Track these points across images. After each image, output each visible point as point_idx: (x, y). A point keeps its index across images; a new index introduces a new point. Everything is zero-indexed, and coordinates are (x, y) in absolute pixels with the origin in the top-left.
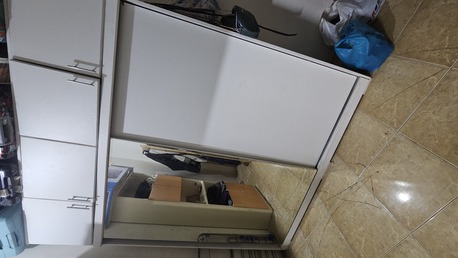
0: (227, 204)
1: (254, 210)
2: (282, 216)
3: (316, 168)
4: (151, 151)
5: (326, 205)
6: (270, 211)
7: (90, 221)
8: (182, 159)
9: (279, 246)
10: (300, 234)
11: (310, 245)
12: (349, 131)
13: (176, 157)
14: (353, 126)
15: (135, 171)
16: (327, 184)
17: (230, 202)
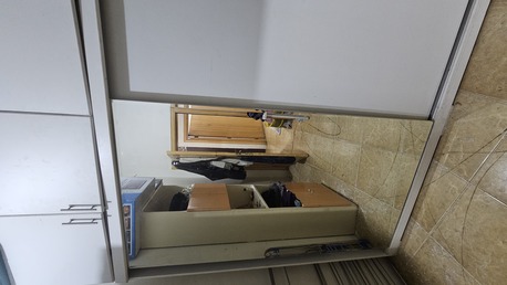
0: (294, 206)
1: (332, 209)
2: (376, 211)
3: (430, 118)
4: (181, 161)
5: (460, 171)
6: (354, 208)
7: (104, 244)
8: (221, 165)
9: (384, 251)
10: (417, 227)
11: (440, 239)
12: (482, 46)
13: (214, 163)
14: (487, 35)
15: (164, 184)
16: (453, 138)
17: (296, 202)
